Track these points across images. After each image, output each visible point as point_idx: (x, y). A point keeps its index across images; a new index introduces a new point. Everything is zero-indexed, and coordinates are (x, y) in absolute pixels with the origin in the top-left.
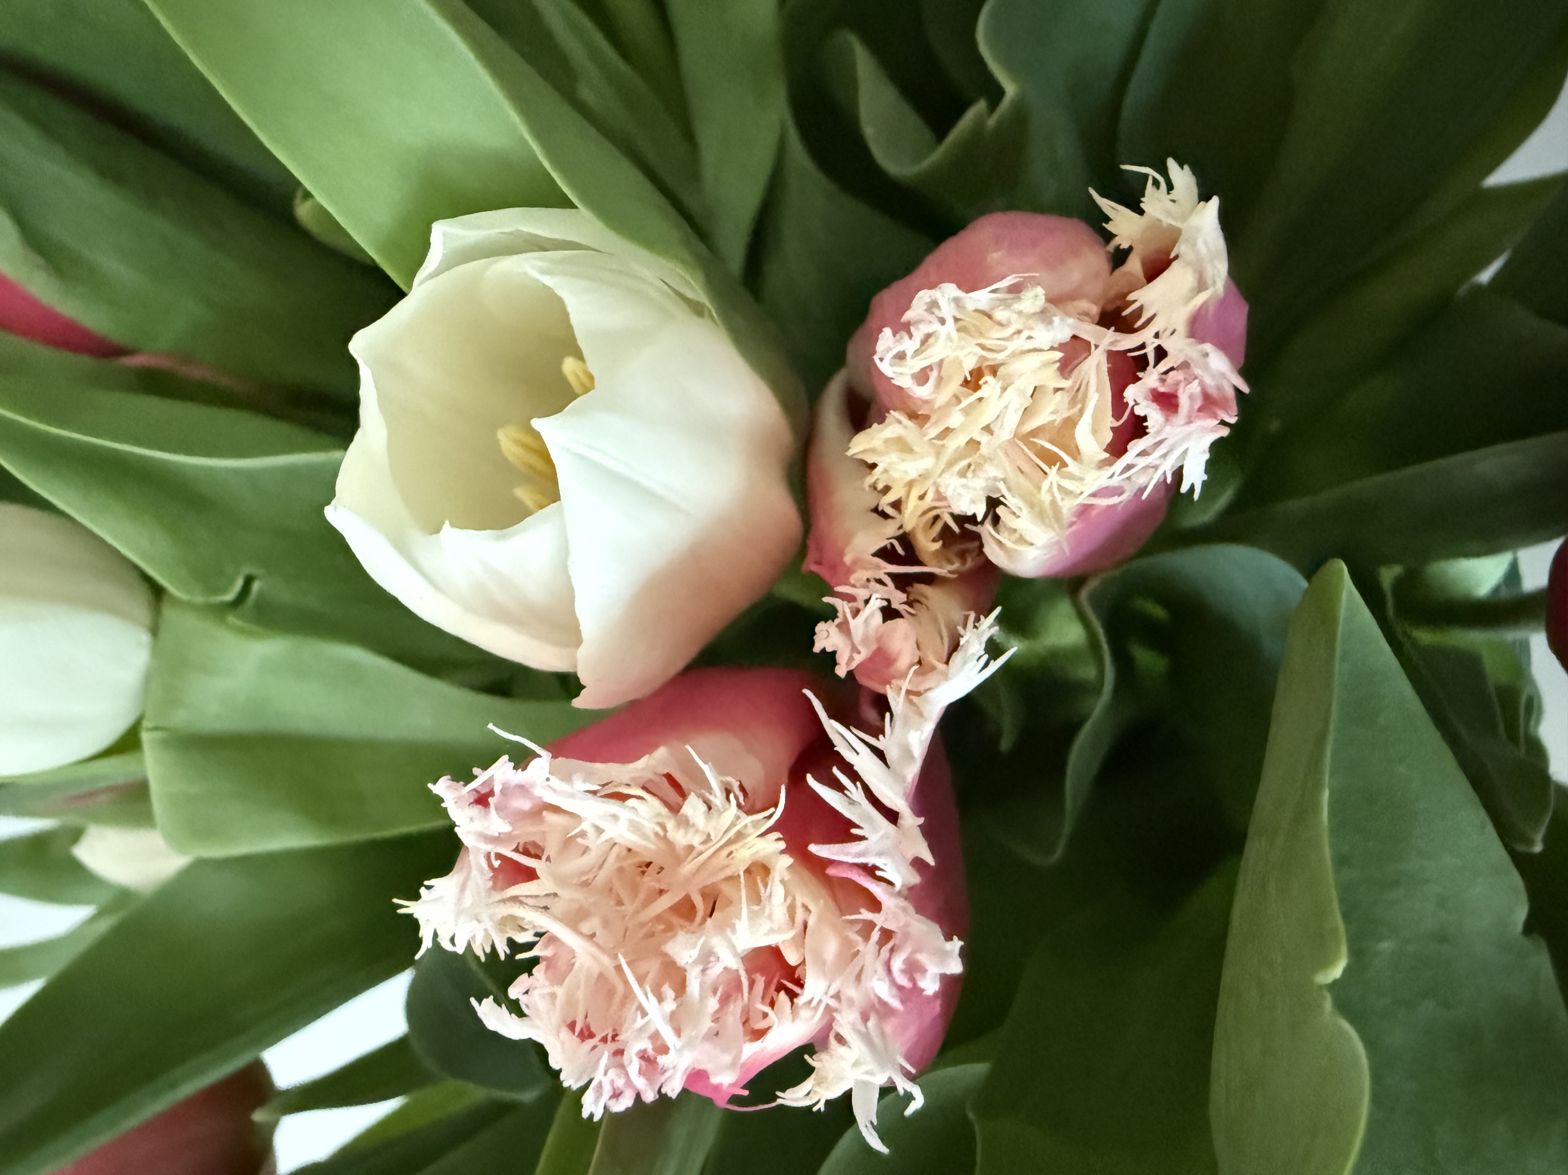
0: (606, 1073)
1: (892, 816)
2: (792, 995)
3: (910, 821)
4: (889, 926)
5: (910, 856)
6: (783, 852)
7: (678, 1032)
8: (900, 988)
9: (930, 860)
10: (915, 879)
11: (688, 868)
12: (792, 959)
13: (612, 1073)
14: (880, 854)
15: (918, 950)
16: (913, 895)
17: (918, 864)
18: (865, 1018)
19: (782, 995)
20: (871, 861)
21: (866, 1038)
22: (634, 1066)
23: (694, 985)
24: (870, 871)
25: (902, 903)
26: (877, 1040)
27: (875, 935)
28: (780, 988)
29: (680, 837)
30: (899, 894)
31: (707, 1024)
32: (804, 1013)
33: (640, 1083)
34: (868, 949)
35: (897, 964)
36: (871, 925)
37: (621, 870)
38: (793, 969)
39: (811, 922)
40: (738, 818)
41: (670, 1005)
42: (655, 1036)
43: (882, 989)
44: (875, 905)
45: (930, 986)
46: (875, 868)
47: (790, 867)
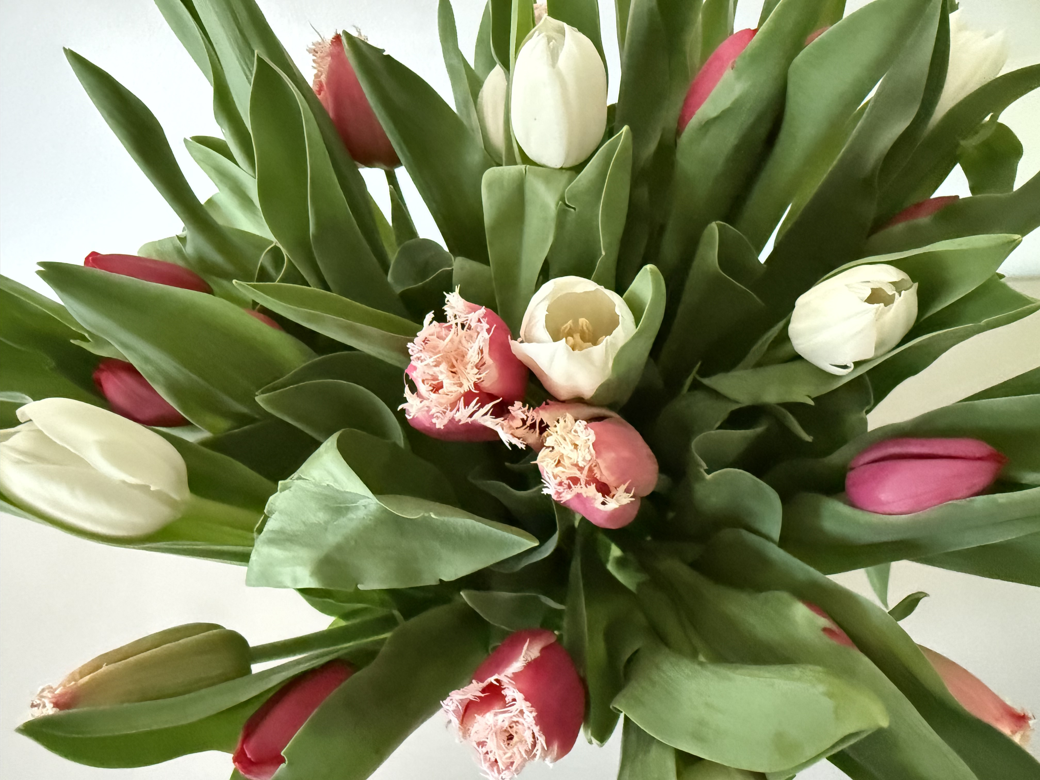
0: (418, 349)
1: (471, 416)
2: (432, 391)
3: (470, 420)
4: (447, 413)
5: (462, 419)
6: (464, 391)
7: (426, 365)
8: (434, 414)
9: (460, 423)
10: (457, 420)
11: (462, 368)
12: (440, 391)
13: (417, 350)
14: (462, 412)
15: (442, 419)
16: (453, 419)
17: (460, 421)
18: (427, 407)
19: (432, 388)
20: (460, 409)
21: (423, 407)
22: (418, 355)
23: (436, 369)
24: (458, 410)
25: (451, 417)
26: (423, 409)
27: (445, 410)
28: (434, 388)
29: (469, 366)
30: (453, 416)
31: (427, 371)
32: (428, 393)
33: (415, 356)
34: (442, 409)
35: (439, 414)
36: (447, 410)
37: (462, 351)
38: (438, 391)
39: (449, 397)
40: (472, 381)
41: (432, 364)
42: (425, 360)
43: (434, 411)
44: (451, 411)
45: (434, 421)
46: (459, 411)
47: (461, 393)
